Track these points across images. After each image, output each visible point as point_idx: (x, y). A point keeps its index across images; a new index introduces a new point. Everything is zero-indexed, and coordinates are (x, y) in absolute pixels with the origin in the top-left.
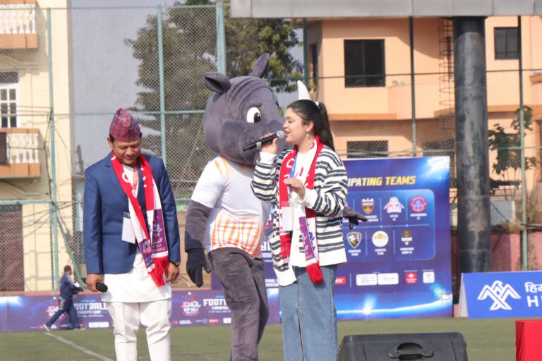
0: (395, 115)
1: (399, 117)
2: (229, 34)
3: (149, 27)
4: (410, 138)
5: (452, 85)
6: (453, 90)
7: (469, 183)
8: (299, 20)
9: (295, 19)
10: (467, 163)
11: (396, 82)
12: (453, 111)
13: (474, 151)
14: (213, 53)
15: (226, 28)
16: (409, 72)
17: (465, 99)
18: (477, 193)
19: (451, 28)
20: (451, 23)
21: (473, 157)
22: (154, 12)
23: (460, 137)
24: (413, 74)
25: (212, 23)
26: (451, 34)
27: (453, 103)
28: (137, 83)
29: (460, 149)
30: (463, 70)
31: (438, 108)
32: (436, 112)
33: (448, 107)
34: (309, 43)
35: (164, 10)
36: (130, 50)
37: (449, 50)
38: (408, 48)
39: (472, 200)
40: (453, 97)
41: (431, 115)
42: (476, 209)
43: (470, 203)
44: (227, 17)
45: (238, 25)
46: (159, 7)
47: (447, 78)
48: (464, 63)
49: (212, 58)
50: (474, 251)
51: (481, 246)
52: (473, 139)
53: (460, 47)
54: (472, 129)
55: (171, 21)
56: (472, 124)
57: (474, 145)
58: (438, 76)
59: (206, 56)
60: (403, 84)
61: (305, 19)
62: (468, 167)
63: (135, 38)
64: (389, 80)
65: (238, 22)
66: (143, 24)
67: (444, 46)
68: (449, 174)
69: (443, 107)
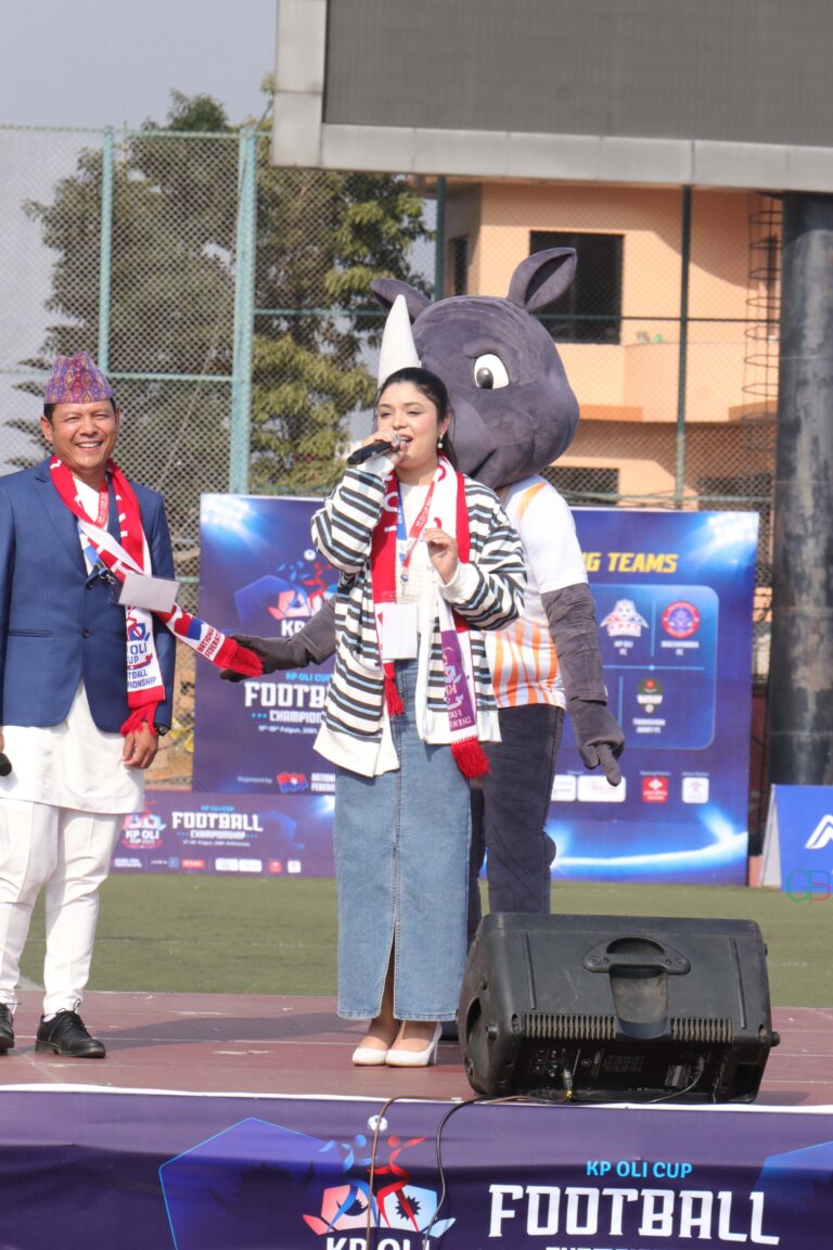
0: (639, 410)
1: (648, 417)
2: (264, 201)
3: (82, 176)
4: (669, 465)
5: (775, 348)
6: (774, 361)
7: (801, 577)
8: (429, 180)
9: (421, 177)
10: (798, 530)
11: (644, 335)
12: (773, 409)
13: (816, 505)
14: (227, 243)
15: (259, 189)
16: (677, 313)
17: (803, 383)
18: (817, 602)
19: (778, 218)
20: (778, 205)
21: (813, 517)
22: (95, 144)
23: (786, 469)
24: (684, 320)
25: (229, 175)
26: (778, 231)
27: (774, 391)
28: (49, 305)
29: (784, 498)
30: (802, 315)
31: (739, 400)
32: (732, 410)
33: (761, 399)
34: (450, 234)
35: (119, 139)
36: (38, 229)
37: (771, 269)
38: (677, 259)
39: (805, 618)
40: (774, 376)
41: (720, 415)
42: (814, 639)
43: (801, 624)
44: (263, 163)
45: (289, 183)
46: (109, 131)
47: (762, 332)
48: (804, 299)
49: (225, 255)
50: (805, 735)
51: (820, 723)
52: (816, 477)
53: (798, 262)
54: (815, 453)
55: (132, 165)
56: (815, 441)
57: (817, 491)
58: (742, 325)
59: (211, 249)
60: (661, 342)
61: (442, 178)
62: (800, 539)
63: (49, 200)
64: (628, 330)
65: (289, 175)
66: (69, 168)
67: (760, 259)
68: (756, 553)
69: (750, 399)
